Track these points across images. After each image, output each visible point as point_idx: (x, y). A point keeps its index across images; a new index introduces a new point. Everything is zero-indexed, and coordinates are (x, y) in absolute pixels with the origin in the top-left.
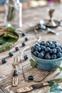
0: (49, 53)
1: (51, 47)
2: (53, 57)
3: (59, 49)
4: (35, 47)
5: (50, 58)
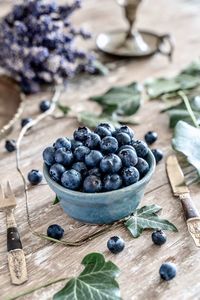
0: (96, 170)
1: (105, 147)
2: (108, 183)
3: (130, 156)
4: (56, 149)
5: (99, 186)
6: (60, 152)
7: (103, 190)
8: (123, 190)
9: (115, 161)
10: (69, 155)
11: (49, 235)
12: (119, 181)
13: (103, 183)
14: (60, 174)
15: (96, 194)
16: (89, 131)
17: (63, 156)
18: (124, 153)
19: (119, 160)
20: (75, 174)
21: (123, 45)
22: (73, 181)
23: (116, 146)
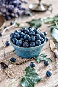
0: (27, 40)
1: (30, 34)
2: (31, 44)
3: (38, 37)
4: (14, 34)
5: (28, 45)
6: (16, 34)
7: (29, 47)
8: (36, 47)
9: (33, 38)
10: (19, 35)
11: (11, 61)
12: (34, 44)
13: (29, 45)
14: (16, 41)
15: (27, 48)
16: (25, 29)
17: (17, 36)
18: (36, 35)
19: (35, 37)
20: (20, 42)
21: (37, 8)
22: (19, 43)
23: (34, 33)
